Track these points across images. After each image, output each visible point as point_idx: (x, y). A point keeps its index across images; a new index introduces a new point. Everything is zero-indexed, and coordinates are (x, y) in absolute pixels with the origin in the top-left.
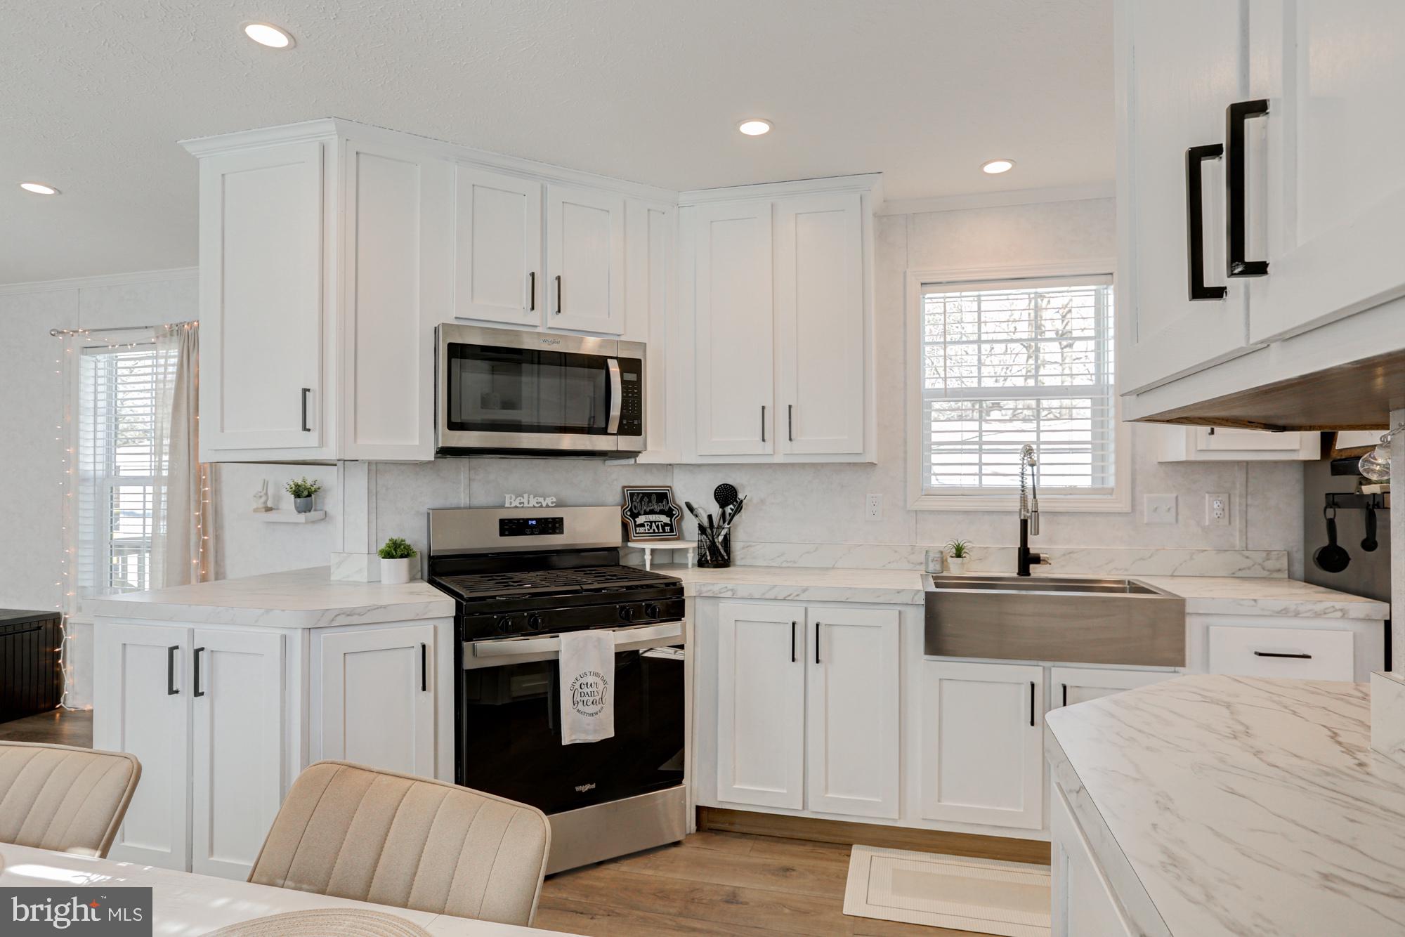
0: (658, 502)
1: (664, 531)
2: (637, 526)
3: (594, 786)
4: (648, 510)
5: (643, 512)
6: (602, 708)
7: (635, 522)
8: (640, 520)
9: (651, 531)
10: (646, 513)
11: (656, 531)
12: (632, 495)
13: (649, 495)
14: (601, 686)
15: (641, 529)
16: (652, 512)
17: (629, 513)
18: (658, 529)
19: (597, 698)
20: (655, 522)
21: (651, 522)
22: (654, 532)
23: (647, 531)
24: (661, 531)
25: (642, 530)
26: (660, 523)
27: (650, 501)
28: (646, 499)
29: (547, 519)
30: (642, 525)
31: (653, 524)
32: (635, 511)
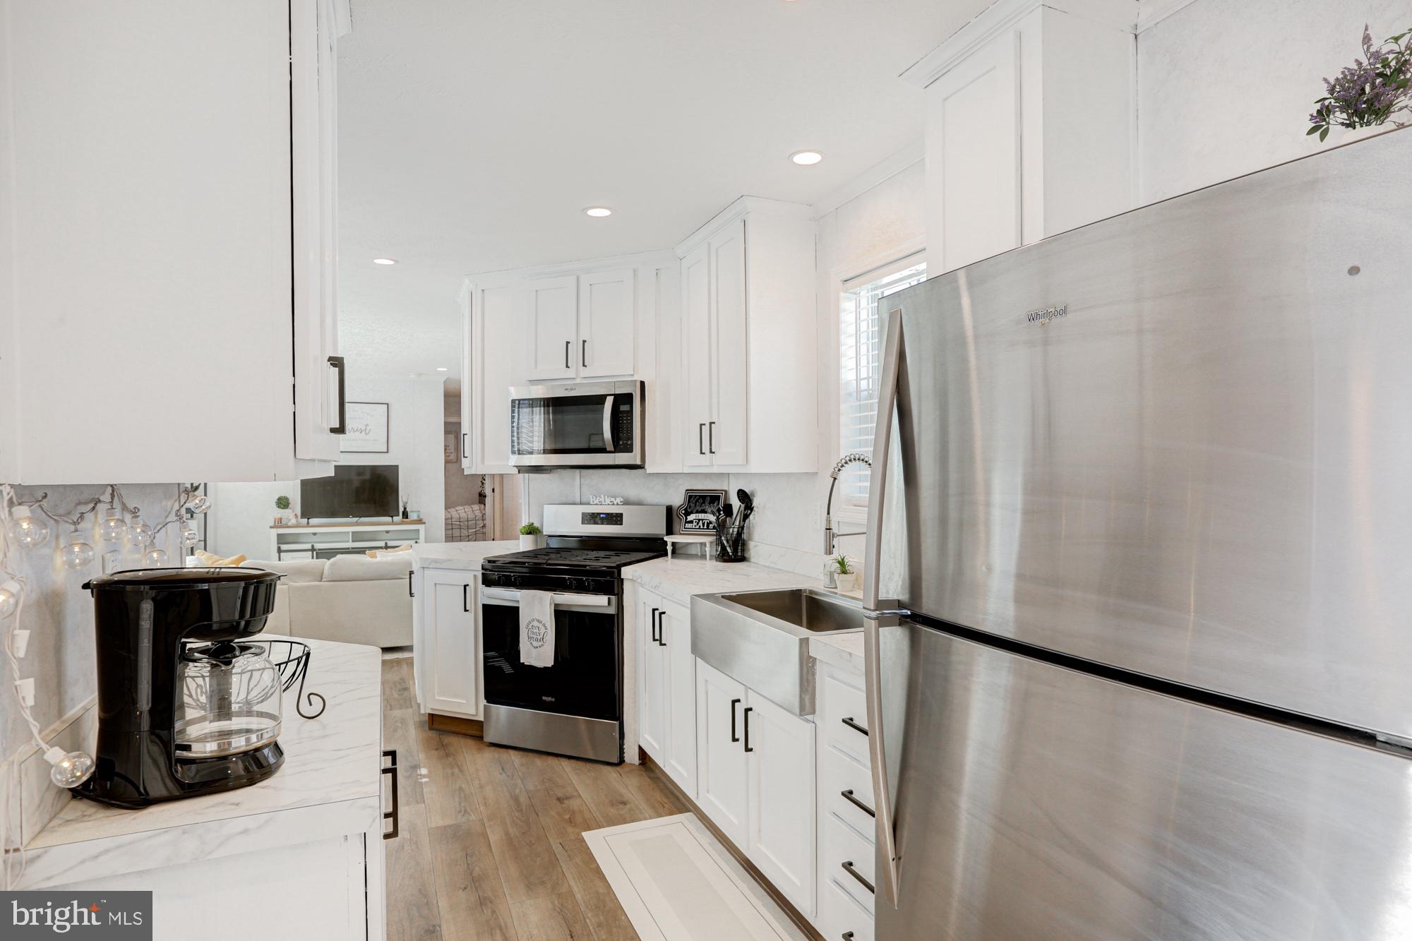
0: (710, 503)
1: (708, 528)
2: (686, 522)
3: (553, 700)
4: (700, 510)
5: (695, 511)
6: (542, 645)
7: (686, 519)
8: (690, 518)
9: (697, 527)
10: (697, 512)
11: (702, 527)
12: (690, 497)
13: (704, 497)
14: (543, 630)
15: (690, 525)
16: (704, 512)
17: (683, 512)
18: (703, 524)
19: (539, 638)
20: (702, 520)
21: (699, 520)
22: (700, 528)
23: (694, 527)
24: (705, 527)
25: (688, 526)
26: (706, 521)
27: (704, 502)
28: (701, 500)
29: (612, 514)
30: (691, 522)
31: (701, 522)
32: (689, 510)
